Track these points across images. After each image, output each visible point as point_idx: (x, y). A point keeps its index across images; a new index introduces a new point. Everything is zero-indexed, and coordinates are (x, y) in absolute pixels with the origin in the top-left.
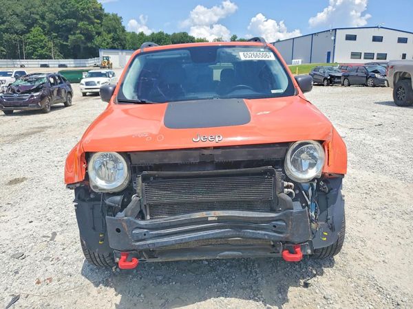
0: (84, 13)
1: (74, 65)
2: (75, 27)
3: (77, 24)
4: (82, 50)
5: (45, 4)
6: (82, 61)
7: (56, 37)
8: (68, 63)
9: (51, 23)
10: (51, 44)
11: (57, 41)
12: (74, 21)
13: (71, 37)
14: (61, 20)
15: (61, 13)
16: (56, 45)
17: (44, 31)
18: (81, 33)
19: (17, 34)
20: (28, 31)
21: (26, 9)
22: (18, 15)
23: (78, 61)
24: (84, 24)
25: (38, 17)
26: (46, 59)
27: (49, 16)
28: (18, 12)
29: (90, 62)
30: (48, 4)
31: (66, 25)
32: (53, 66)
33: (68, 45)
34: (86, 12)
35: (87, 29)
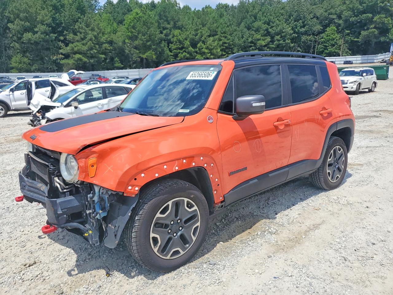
0: (382, 5)
1: (360, 62)
2: (371, 21)
3: (373, 18)
4: (373, 45)
5: (345, 3)
6: (370, 57)
7: (348, 34)
8: (355, 59)
9: (346, 21)
10: (341, 42)
11: (348, 38)
12: (370, 15)
13: (363, 33)
14: (357, 16)
15: (358, 9)
16: (346, 42)
17: (338, 29)
18: (375, 28)
19: (313, 34)
20: (323, 31)
21: (326, 11)
22: (318, 18)
23: (366, 57)
24: (380, 18)
25: (335, 17)
26: (334, 56)
27: (346, 14)
28: (318, 15)
29: (379, 58)
30: (347, 2)
31: (361, 21)
32: (338, 62)
33: (358, 42)
34: (386, 5)
35: (383, 23)
